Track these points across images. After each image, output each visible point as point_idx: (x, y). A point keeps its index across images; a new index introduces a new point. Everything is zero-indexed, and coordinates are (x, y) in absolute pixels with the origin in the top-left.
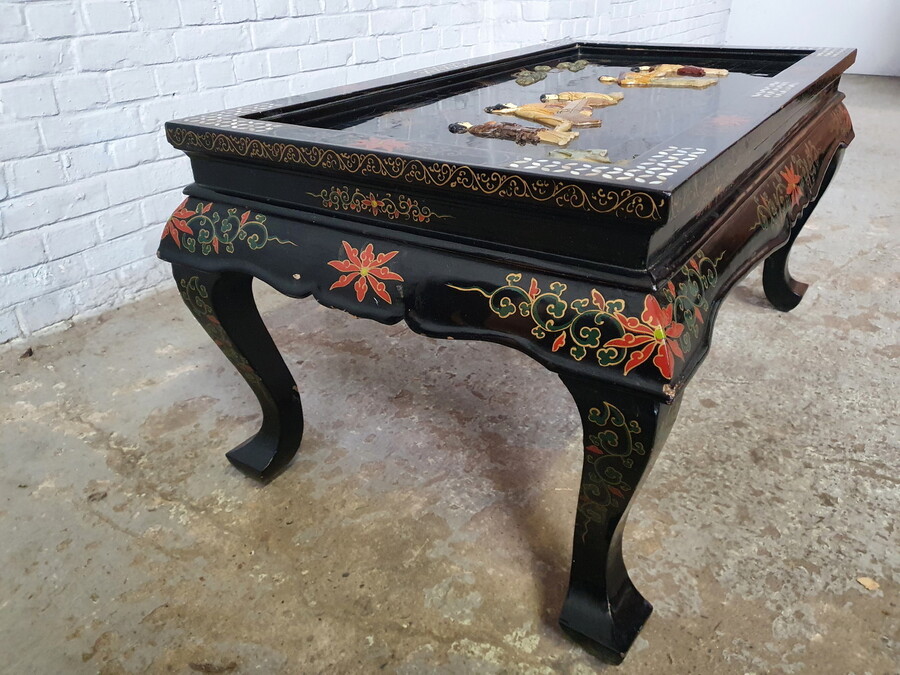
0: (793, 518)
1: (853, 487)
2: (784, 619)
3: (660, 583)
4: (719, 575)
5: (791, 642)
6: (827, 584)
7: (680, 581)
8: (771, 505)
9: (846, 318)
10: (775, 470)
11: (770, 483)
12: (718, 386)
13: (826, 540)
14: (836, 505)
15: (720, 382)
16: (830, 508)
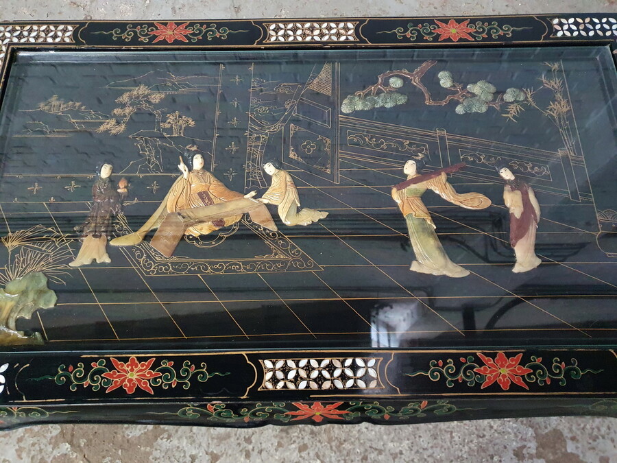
4: (162, 439)
8: (241, 451)
9: (569, 450)
10: (280, 445)
11: (264, 446)
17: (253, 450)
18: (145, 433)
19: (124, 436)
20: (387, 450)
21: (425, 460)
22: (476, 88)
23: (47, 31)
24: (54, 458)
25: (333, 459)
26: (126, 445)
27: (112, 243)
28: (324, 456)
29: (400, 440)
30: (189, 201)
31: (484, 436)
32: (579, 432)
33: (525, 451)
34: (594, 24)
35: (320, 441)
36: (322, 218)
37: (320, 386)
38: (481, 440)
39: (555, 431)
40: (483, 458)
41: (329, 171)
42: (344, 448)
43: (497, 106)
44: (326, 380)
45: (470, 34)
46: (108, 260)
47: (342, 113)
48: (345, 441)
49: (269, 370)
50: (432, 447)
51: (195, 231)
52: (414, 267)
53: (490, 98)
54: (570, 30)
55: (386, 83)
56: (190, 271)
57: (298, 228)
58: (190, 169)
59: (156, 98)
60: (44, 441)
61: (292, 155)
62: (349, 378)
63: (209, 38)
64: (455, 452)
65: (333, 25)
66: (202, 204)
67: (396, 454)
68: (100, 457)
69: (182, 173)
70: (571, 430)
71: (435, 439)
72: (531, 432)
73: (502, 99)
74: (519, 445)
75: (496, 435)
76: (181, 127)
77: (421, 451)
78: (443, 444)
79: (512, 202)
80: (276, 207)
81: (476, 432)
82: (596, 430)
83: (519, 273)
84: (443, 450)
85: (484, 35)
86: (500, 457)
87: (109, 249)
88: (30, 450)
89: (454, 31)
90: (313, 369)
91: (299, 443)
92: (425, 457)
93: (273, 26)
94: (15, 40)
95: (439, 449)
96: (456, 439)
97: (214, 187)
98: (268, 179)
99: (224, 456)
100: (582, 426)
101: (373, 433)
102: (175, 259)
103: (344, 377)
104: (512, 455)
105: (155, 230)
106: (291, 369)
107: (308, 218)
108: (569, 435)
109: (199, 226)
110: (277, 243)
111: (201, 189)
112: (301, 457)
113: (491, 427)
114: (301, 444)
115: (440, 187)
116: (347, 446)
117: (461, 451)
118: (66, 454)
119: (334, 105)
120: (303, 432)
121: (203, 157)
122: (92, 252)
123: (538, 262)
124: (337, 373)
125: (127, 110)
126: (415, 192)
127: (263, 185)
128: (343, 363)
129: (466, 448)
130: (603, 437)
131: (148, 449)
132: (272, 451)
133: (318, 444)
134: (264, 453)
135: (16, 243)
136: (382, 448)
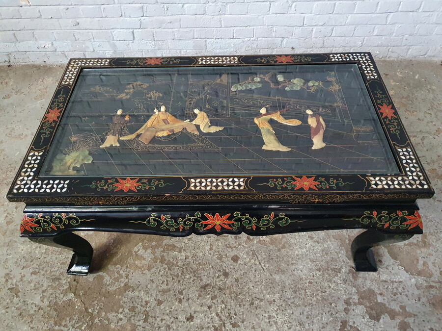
0: (171, 308)
1: (204, 327)
2: (117, 315)
3: (117, 275)
4: (129, 292)
5: (108, 320)
6: (140, 326)
7: (121, 281)
8: (176, 299)
9: (379, 301)
10: (200, 295)
11: (190, 296)
12: (252, 258)
13: (164, 322)
14: (188, 322)
15: (258, 258)
16: (185, 320)
17: (184, 298)
18: (119, 288)
19: (106, 290)
20: (266, 299)
21: (289, 305)
22: (295, 81)
23: (98, 62)
24: (64, 302)
25: (232, 304)
26: (107, 295)
27: (121, 138)
28: (226, 302)
29: (274, 294)
30: (158, 122)
31: (325, 292)
32: (384, 291)
33: (351, 301)
34: (349, 56)
35: (224, 294)
36: (221, 129)
37: (217, 188)
38: (323, 294)
39: (370, 290)
40: (325, 304)
41: (225, 112)
42: (239, 298)
43: (305, 87)
44: (219, 186)
45: (292, 60)
46: (118, 145)
47: (231, 91)
48: (240, 294)
49: (193, 183)
50: (294, 298)
51: (160, 134)
52: (264, 147)
53: (302, 84)
54: (337, 58)
55: (253, 80)
56: (157, 149)
57: (209, 134)
58: (159, 111)
59: (145, 86)
60: (59, 292)
61: (207, 106)
62: (231, 185)
63: (171, 63)
64: (308, 300)
65: (228, 58)
66: (164, 124)
67: (271, 301)
68: (91, 301)
69: (155, 113)
70: (379, 289)
71: (295, 293)
72: (354, 290)
73: (308, 85)
74: (347, 297)
75: (333, 291)
76: (156, 96)
77: (287, 300)
78: (300, 296)
79: (312, 122)
80: (199, 126)
81: (321, 290)
82: (395, 289)
83: (315, 150)
84: (300, 300)
85: (298, 60)
86: (336, 304)
87: (119, 141)
88: (50, 297)
89: (284, 59)
90: (214, 182)
91: (212, 295)
92: (289, 303)
93: (200, 59)
94: (83, 65)
95: (298, 299)
96: (308, 293)
97: (170, 118)
98: (196, 115)
99: (166, 302)
100: (386, 286)
101: (257, 289)
102: (150, 145)
103: (228, 185)
104: (343, 303)
105: (141, 134)
106: (203, 182)
107: (214, 129)
108: (379, 292)
109: (162, 132)
110: (199, 139)
111: (164, 118)
112: (213, 302)
113: (330, 287)
114: (213, 295)
115: (277, 117)
116: (241, 296)
117: (312, 300)
118: (71, 299)
119: (228, 87)
120: (214, 289)
121: (165, 107)
122: (111, 141)
123: (324, 145)
124: (225, 184)
125: (132, 90)
126: (265, 119)
127: (193, 117)
128: (228, 180)
129: (315, 299)
130: (401, 294)
131: (120, 297)
132: (195, 299)
133: (224, 295)
134: (190, 301)
135: (75, 139)
136: (263, 298)
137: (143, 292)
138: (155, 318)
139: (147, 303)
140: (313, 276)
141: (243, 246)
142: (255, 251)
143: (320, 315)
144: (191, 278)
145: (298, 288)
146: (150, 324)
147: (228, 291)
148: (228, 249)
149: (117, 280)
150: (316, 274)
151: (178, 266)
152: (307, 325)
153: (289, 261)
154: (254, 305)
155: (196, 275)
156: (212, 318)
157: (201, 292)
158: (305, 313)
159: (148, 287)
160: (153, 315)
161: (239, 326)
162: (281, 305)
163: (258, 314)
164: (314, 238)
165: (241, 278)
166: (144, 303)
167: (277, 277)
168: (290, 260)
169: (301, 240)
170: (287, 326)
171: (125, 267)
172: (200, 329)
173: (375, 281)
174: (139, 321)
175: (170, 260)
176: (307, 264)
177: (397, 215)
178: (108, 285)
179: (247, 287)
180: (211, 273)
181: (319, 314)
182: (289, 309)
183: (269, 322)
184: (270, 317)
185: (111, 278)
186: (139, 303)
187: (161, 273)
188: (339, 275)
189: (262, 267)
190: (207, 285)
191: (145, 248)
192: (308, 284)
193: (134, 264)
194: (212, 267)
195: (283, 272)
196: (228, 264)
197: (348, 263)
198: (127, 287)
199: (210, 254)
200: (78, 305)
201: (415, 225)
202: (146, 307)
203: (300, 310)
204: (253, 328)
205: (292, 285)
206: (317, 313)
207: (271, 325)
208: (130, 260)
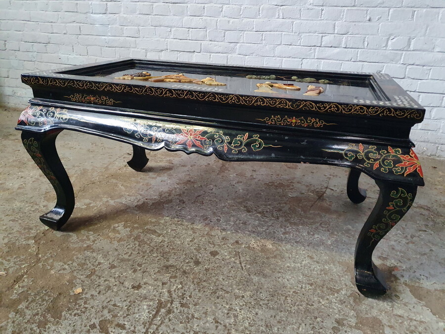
0: (122, 274)
1: (148, 298)
2: (63, 265)
3: (85, 238)
4: (88, 252)
7: (86, 243)
8: (131, 268)
11: (148, 270)
12: (233, 257)
13: (107, 282)
14: (132, 290)
15: (240, 258)
16: (130, 287)
17: (140, 270)
18: (80, 247)
19: (67, 245)
20: (233, 293)
21: (260, 305)
24: (21, 244)
25: (191, 287)
26: (65, 249)
28: (185, 284)
29: (245, 291)
32: (397, 324)
33: (345, 322)
38: (309, 306)
39: (375, 318)
40: (308, 316)
42: (202, 284)
48: (204, 281)
50: (268, 300)
60: (23, 237)
64: (286, 307)
68: (46, 250)
70: (389, 321)
71: (273, 297)
72: (353, 313)
74: (341, 317)
75: (323, 307)
77: (259, 300)
78: (278, 301)
81: (306, 302)
82: (413, 327)
84: (277, 304)
86: (323, 319)
88: (12, 238)
91: (172, 274)
95: (273, 302)
96: (289, 301)
99: (120, 268)
100: (400, 321)
101: (227, 282)
104: (334, 321)
108: (388, 324)
112: (170, 281)
113: (320, 302)
114: (174, 275)
117: (291, 308)
118: (29, 244)
120: (178, 270)
129: (296, 308)
131: (76, 253)
132: (152, 273)
134: (146, 273)
136: (230, 291)
137: (101, 255)
138: (100, 277)
139: (100, 264)
140: (302, 288)
141: (228, 246)
142: (239, 253)
143: (297, 325)
144: (158, 256)
145: (278, 293)
146: (91, 280)
147: (192, 277)
148: (210, 245)
149: (83, 241)
150: (306, 287)
151: (150, 246)
152: (276, 329)
153: (275, 269)
154: (217, 295)
155: (165, 256)
156: (161, 293)
157: (163, 269)
158: (278, 318)
159: (110, 253)
160: (99, 275)
161: (189, 307)
162: (250, 303)
163: (218, 303)
164: (314, 258)
165: (212, 269)
166: (97, 263)
167: (256, 279)
168: (278, 268)
169: (297, 257)
170: (249, 323)
171: (97, 234)
172: (142, 299)
173: (386, 312)
174: (82, 275)
175: (144, 240)
176: (297, 276)
177: (388, 152)
178: (72, 243)
179: (216, 278)
180: (182, 258)
181: (296, 323)
182: (258, 308)
183: (228, 314)
184: (230, 309)
185: (78, 239)
186: (92, 263)
187: (129, 247)
188: (336, 295)
189: (242, 267)
190: (171, 266)
191: (125, 227)
192: (292, 293)
193: (107, 234)
194: (186, 254)
195: (265, 276)
196: (203, 256)
197: (352, 287)
198: (88, 248)
199: (189, 244)
200: (33, 249)
201: (412, 170)
202: (96, 267)
203: (272, 312)
204: (206, 313)
205: (271, 289)
206: (294, 321)
207: (229, 317)
208: (106, 231)
